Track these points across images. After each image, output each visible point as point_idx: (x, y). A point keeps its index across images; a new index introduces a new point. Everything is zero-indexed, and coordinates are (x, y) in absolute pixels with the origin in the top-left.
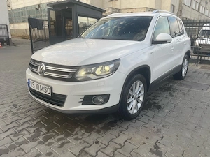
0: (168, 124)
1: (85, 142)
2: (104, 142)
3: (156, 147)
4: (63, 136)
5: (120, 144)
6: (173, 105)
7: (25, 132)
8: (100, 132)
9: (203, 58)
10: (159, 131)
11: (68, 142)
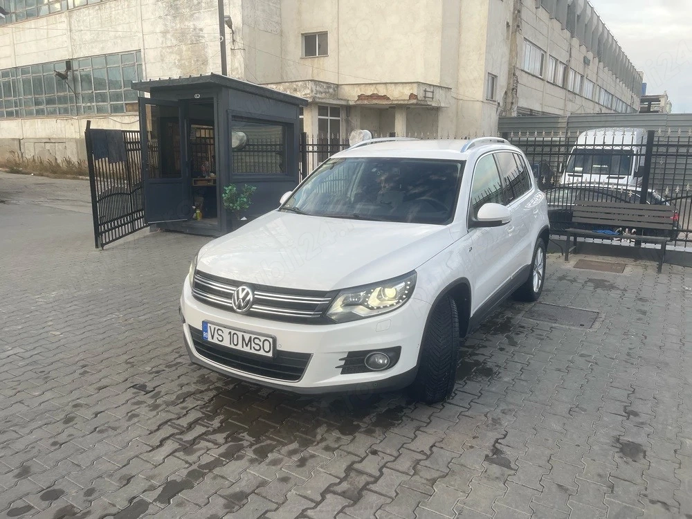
0: (512, 407)
1: (349, 453)
2: (388, 452)
3: (496, 451)
4: (295, 446)
5: (422, 452)
6: (519, 366)
7: (203, 444)
8: (374, 432)
9: (580, 239)
10: (496, 421)
11: (313, 456)
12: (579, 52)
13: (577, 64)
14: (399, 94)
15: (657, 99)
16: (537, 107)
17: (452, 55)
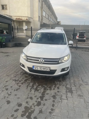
1: (63, 85)
2: (69, 84)
3: (83, 80)
8: (64, 81)
10: (78, 76)
12: (50, 13)
13: (50, 15)
14: (24, 19)
15: (59, 22)
16: (45, 23)
17: (32, 12)
